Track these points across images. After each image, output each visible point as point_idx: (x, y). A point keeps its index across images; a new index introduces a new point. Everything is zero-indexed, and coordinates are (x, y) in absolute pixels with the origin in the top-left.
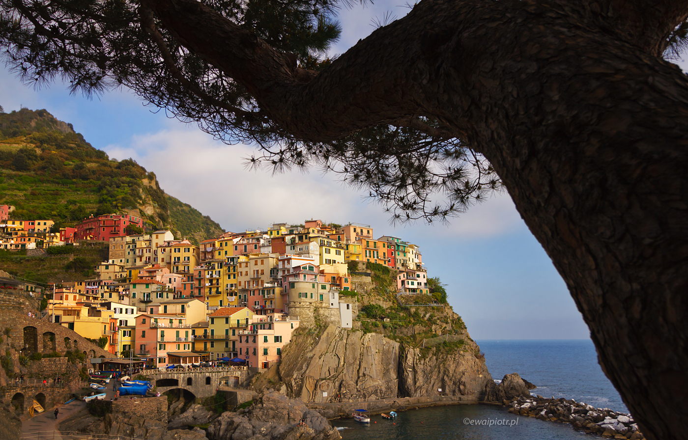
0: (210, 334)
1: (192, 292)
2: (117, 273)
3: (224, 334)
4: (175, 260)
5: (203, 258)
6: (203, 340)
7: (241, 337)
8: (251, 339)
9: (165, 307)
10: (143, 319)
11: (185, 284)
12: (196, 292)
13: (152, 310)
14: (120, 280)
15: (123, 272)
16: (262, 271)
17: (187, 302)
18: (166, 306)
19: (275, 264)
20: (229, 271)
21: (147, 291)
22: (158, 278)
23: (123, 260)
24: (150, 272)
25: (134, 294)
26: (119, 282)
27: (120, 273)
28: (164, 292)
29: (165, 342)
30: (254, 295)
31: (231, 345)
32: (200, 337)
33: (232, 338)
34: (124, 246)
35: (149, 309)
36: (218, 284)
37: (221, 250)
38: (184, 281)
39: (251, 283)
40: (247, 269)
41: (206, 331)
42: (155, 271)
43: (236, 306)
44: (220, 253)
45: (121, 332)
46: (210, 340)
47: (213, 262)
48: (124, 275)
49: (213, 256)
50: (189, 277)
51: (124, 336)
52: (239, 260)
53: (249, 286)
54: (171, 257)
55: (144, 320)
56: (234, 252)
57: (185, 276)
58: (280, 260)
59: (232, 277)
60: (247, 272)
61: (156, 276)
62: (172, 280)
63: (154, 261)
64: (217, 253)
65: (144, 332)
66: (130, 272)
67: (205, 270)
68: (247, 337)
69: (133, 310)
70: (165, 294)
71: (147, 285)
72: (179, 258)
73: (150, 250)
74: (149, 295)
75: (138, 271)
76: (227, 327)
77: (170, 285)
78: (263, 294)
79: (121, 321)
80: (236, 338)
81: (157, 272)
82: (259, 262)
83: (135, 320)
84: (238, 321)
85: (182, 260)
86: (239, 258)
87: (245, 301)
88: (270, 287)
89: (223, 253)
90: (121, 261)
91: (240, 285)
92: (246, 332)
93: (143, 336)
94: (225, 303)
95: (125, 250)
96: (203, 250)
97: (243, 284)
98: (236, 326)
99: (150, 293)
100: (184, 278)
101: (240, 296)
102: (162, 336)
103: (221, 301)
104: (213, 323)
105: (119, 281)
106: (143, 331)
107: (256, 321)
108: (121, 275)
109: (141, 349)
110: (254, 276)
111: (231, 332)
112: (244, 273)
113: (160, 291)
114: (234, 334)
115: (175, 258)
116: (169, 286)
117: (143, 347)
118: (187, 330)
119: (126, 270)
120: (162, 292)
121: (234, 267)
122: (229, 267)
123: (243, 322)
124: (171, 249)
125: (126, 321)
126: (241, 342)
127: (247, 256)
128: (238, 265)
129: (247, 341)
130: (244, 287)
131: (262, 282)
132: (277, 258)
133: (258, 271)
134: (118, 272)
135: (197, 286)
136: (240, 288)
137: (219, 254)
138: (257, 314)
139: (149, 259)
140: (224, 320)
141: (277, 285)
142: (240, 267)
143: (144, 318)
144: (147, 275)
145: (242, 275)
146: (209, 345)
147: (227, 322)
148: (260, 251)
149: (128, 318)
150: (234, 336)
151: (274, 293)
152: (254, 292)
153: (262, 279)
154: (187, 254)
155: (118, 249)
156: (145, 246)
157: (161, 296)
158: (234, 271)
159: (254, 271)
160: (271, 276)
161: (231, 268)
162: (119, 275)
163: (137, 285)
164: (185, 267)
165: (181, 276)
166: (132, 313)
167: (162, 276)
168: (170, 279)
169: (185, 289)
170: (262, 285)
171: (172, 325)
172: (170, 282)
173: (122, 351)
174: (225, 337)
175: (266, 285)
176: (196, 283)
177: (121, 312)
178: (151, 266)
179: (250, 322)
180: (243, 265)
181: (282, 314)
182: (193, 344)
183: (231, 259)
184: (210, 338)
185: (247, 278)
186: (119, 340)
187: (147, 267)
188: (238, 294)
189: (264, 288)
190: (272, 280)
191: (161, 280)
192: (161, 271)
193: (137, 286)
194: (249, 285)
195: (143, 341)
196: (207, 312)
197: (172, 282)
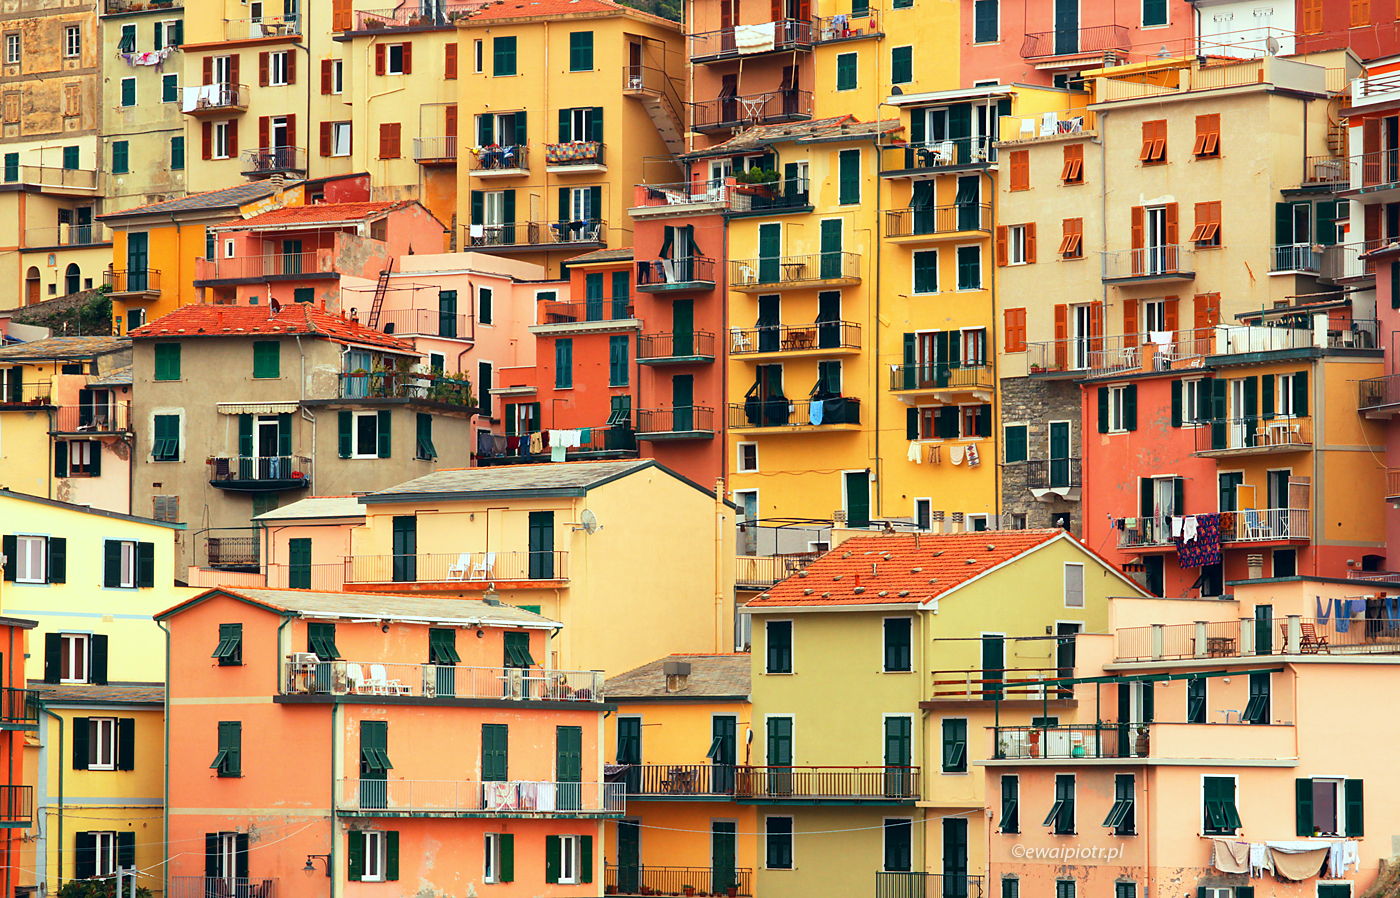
0: (760, 757)
1: (621, 406)
2: (40, 261)
3: (875, 753)
4: (485, 138)
5: (715, 117)
6: (707, 805)
7: (1009, 786)
8: (1093, 805)
9: (405, 529)
10: (225, 629)
11: (564, 342)
12: (654, 402)
13: (300, 551)
14: (69, 314)
15: (84, 243)
16: (1209, 212)
17: (573, 493)
18: (412, 520)
19: (1317, 149)
20: (925, 222)
21: (270, 399)
22: (354, 295)
23: (88, 148)
24: (292, 243)
25: (167, 426)
26: (56, 332)
27: (64, 260)
28: (399, 405)
29: (395, 818)
30: (1131, 423)
31: (929, 852)
32: (682, 777)
33: (942, 790)
34: (88, 31)
35: (277, 554)
36: (830, 336)
37: (859, 38)
38: (557, 318)
39: (1113, 325)
40: (1078, 203)
41: (724, 730)
42: (326, 238)
43: (980, 524)
44: (847, 67)
45: (53, 736)
46: (763, 805)
47: (791, 143)
48: (95, 267)
49: (792, 99)
50: (594, 279)
51: (82, 761)
52: (1010, 129)
53: (1096, 346)
54: (452, 112)
55: (231, 634)
56: (966, 55)
57: (565, 275)
58: (1357, 117)
59: (948, 270)
60: (1073, 227)
61: (332, 279)
62: (463, 307)
63: (325, 151)
64: (825, 68)
65: (230, 733)
66: (138, 243)
67: (728, 217)
68: (1065, 783)
69: (145, 551)
70: (403, 429)
71: (266, 351)
72: (516, 123)
73: (289, 58)
74: (278, 434)
75: (194, 238)
76: (903, 695)
77: (448, 351)
78: (1205, 414)
79: (56, 645)
80: (973, 790)
81: (341, 240)
82: (1181, 136)
83: (157, 635)
84: (993, 648)
85: (541, 133)
86: (1005, 105)
87: (1059, 480)
88: (1271, 358)
89: (875, 66)
90: (71, 157)
91: (1017, 343)
92: (1058, 747)
93: (228, 766)
94: (892, 502)
95: (96, 69)
96: (714, 48)
97: (1040, 330)
98: (973, 691)
99: (285, 418)
100: (563, 294)
101: (1016, 437)
102: (374, 767)
103: (858, 485)
104: (780, 661)
105: (54, 321)
106: (223, 727)
107: (1143, 654)
108: (73, 269)
109: (213, 866)
110: (1137, 260)
111: (928, 745)
112: (1050, 241)
113: (364, 403)
114: (956, 763)
115: (486, 121)
116: (437, 361)
117: (229, 855)
118: (570, 720)
119: (107, 234)
120: (384, 404)
121: (969, 187)
122: (924, 193)
123: (1030, 660)
124: (451, 50)
125: (100, 643)
126: (1011, 825)
127: (1071, 83)
128: (1003, 165)
129: (1063, 821)
130: (1051, 361)
131: (1208, 309)
132: (1341, 100)
133: (1169, 213)
134: (51, 250)
135: (664, 352)
136: (1013, 366)
137: (847, 77)
138: (1156, 591)
139: (286, 136)
140: (876, 640)
141: (1334, 334)
142: (1020, 182)
143: (230, 614)
144: (270, 270)
145: (1030, 256)
146: (751, 850)
147: (898, 657)
148: (1192, 38)
149: (108, 619)
150: (953, 779)
151: (1301, 408)
152: (1131, 396)
153: (1205, 285)
154: (581, 91)
155: (46, 61)
156: (255, 32)
157: (374, 438)
158: (969, 218)
159: (1137, 213)
160: (1283, 260)
161: (945, 197)
162: (53, 274)
163: (184, 355)
164: (564, 195)
165: (531, 270)
166: (145, 578)
167: (384, 276)
168: (448, 299)
169: (564, 377)
170: (1205, 335)
171: (446, 679)
172: (448, 324)
173: (68, 876)
174: (878, 790)
175: (1236, 339)
176: (649, 322)
177: (56, 572)
178: (296, 197)
179: (1091, 659)
180: (1047, 167)
181: (1369, 594)
182: (628, 838)
183: (938, 119)
184: (761, 787)
185: (1082, 284)
186: (45, 794)
187: (266, 206)
188: (1002, 423)
189: (1218, 364)
190: (1287, 290)
191: (376, 312)
192: (379, 231)
193: (192, 364)
194: (1093, 344)
195: (227, 812)
196: (739, 570)
197: (463, 328)
